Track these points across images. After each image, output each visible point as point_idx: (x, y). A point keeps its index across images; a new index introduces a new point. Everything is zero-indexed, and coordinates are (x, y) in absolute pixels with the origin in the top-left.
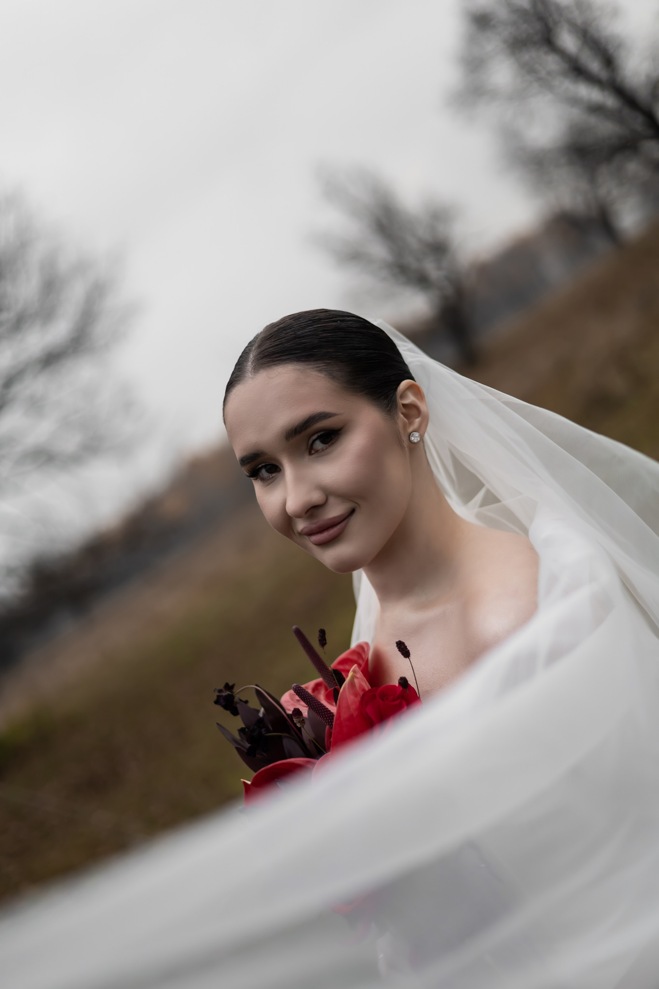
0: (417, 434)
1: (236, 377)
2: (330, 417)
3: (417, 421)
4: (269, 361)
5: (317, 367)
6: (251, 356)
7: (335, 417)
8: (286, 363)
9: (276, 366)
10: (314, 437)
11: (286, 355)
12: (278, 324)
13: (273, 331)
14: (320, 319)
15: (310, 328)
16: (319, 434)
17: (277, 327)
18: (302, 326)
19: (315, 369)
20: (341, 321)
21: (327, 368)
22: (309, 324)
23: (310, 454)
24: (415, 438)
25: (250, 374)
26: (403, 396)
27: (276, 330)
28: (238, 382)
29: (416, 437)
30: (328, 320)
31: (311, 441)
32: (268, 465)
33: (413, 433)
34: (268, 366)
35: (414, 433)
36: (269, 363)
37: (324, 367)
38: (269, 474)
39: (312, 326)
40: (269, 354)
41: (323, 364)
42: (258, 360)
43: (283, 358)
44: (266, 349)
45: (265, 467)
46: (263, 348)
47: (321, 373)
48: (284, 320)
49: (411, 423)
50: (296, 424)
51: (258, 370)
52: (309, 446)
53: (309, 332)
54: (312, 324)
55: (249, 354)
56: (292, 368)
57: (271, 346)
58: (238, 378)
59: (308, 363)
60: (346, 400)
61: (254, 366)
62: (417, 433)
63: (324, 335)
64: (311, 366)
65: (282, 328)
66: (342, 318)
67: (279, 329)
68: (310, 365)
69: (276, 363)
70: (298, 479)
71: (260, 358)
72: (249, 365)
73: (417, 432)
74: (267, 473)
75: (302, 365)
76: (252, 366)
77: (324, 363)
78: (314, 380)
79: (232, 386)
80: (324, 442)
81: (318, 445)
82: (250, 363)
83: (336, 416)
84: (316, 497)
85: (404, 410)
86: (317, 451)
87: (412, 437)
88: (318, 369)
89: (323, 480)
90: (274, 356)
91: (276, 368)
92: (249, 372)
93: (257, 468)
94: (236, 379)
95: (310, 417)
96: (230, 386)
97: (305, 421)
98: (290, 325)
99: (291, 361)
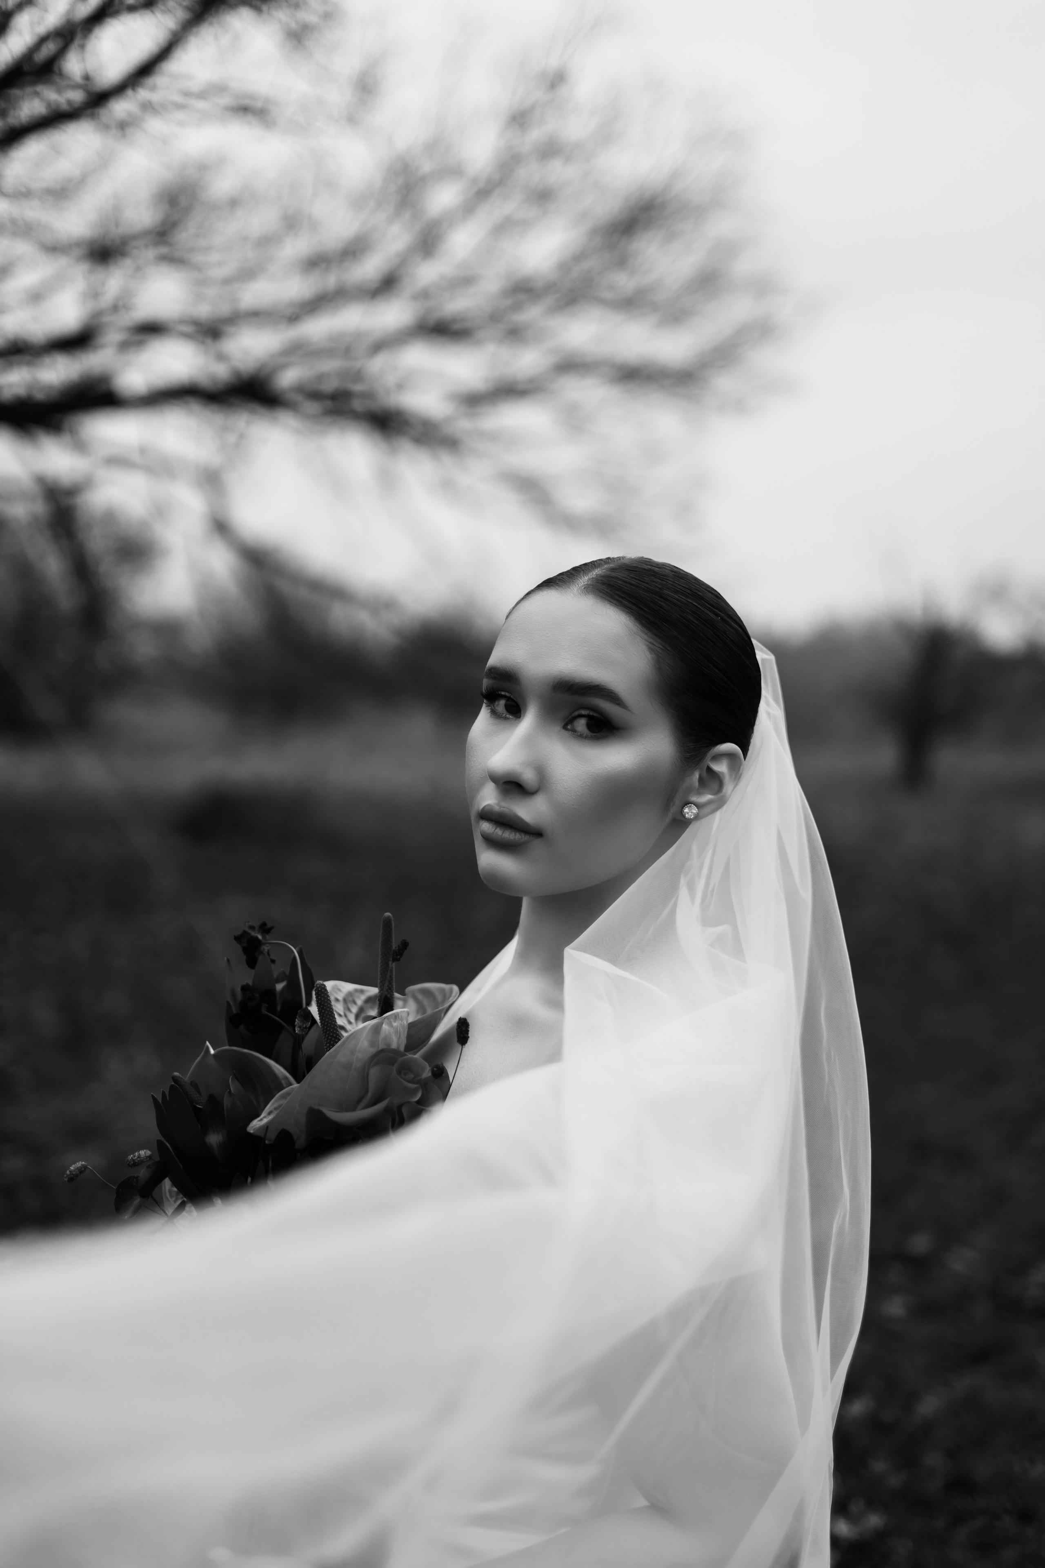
0: (695, 810)
1: (559, 580)
2: (619, 704)
3: (708, 797)
4: (607, 592)
5: (650, 643)
6: (597, 572)
7: (623, 709)
8: (623, 611)
9: (610, 604)
10: (584, 712)
11: (631, 602)
12: (654, 565)
13: (642, 567)
14: (702, 598)
15: (683, 597)
16: (591, 714)
17: (650, 567)
18: (676, 588)
19: (648, 643)
20: (722, 618)
21: (661, 654)
22: (684, 593)
23: (565, 727)
24: (690, 812)
25: (575, 589)
26: (717, 757)
27: (646, 568)
28: (557, 587)
29: (692, 812)
30: (708, 606)
31: (576, 713)
32: (513, 700)
33: (692, 805)
34: (602, 598)
35: (694, 806)
36: (605, 594)
37: (660, 651)
38: (504, 711)
39: (686, 596)
40: (615, 586)
41: (660, 646)
42: (598, 583)
43: (625, 602)
44: (616, 578)
45: (508, 699)
46: (614, 574)
47: (650, 652)
48: (663, 566)
49: (699, 793)
50: (577, 681)
51: (588, 593)
52: (570, 717)
53: (677, 600)
54: (688, 595)
55: (595, 568)
56: (625, 620)
57: (624, 579)
58: (561, 582)
59: (646, 631)
60: (652, 704)
61: (587, 584)
62: (697, 810)
63: (690, 617)
64: (646, 637)
65: (653, 571)
66: (726, 618)
67: (649, 570)
68: (646, 634)
69: (612, 600)
70: (528, 741)
71: (601, 582)
72: (584, 580)
73: (697, 808)
74: (504, 708)
75: (638, 627)
76: (586, 583)
77: (662, 646)
78: (636, 653)
79: (547, 586)
80: (589, 726)
81: (581, 725)
82: (586, 578)
83: (626, 709)
84: (528, 777)
85: (704, 774)
86: (574, 731)
87: (687, 809)
88: (651, 646)
89: (552, 767)
90: (617, 592)
91: (608, 606)
92: (577, 586)
93: (497, 692)
94: (557, 582)
95: (598, 686)
96: (548, 584)
97: (590, 685)
98: (665, 576)
99: (629, 613)
